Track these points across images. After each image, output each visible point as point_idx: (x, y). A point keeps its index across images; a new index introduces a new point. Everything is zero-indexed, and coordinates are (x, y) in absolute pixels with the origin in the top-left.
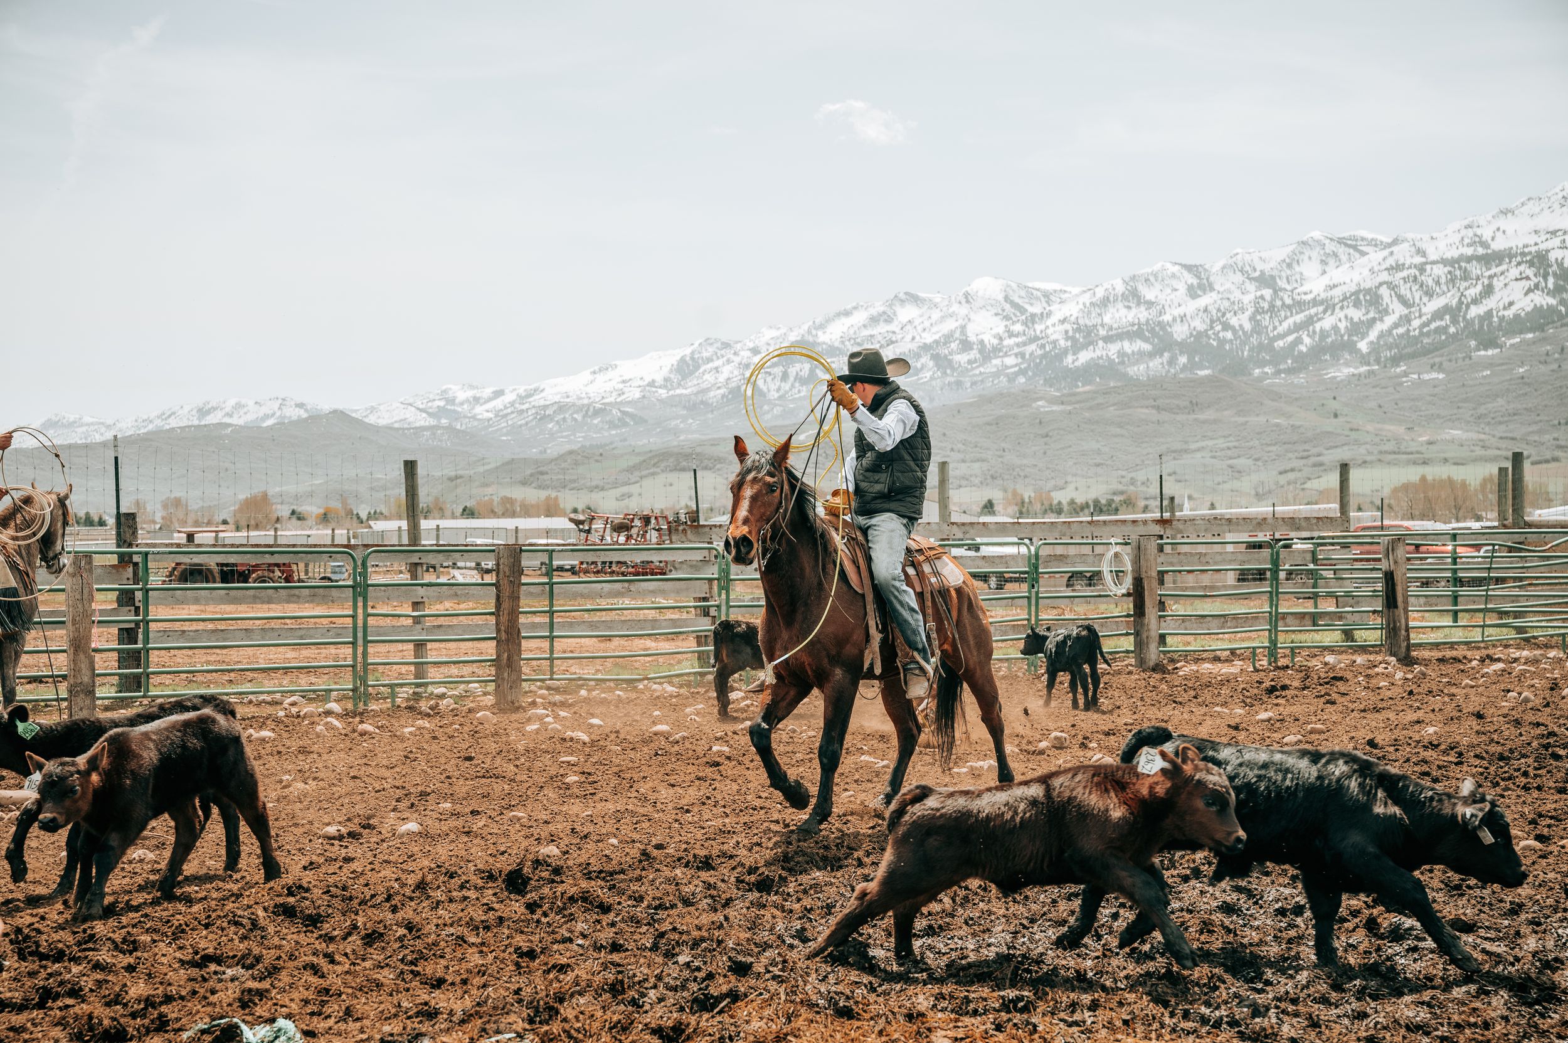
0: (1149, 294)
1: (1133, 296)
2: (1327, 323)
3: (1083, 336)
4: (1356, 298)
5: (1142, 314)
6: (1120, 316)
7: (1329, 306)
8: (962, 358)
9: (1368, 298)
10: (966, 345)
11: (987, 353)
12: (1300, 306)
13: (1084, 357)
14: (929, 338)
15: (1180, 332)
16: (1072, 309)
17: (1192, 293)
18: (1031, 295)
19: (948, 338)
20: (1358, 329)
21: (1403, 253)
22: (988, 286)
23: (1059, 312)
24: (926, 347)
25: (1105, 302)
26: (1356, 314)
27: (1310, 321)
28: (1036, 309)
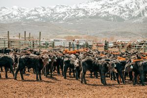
0: (37, 10)
1: (35, 10)
2: (60, 16)
3: (29, 15)
4: (63, 13)
5: (37, 13)
6: (34, 13)
7: (60, 14)
8: (12, 17)
9: (64, 13)
10: (12, 15)
11: (15, 17)
12: (56, 13)
13: (29, 18)
14: (7, 14)
15: (41, 16)
16: (27, 12)
17: (43, 11)
18: (22, 9)
19: (10, 14)
20: (63, 17)
21: (69, 8)
22: (16, 7)
23: (25, 12)
24: (6, 15)
25: (32, 11)
26: (63, 15)
27: (57, 16)
28: (22, 11)
